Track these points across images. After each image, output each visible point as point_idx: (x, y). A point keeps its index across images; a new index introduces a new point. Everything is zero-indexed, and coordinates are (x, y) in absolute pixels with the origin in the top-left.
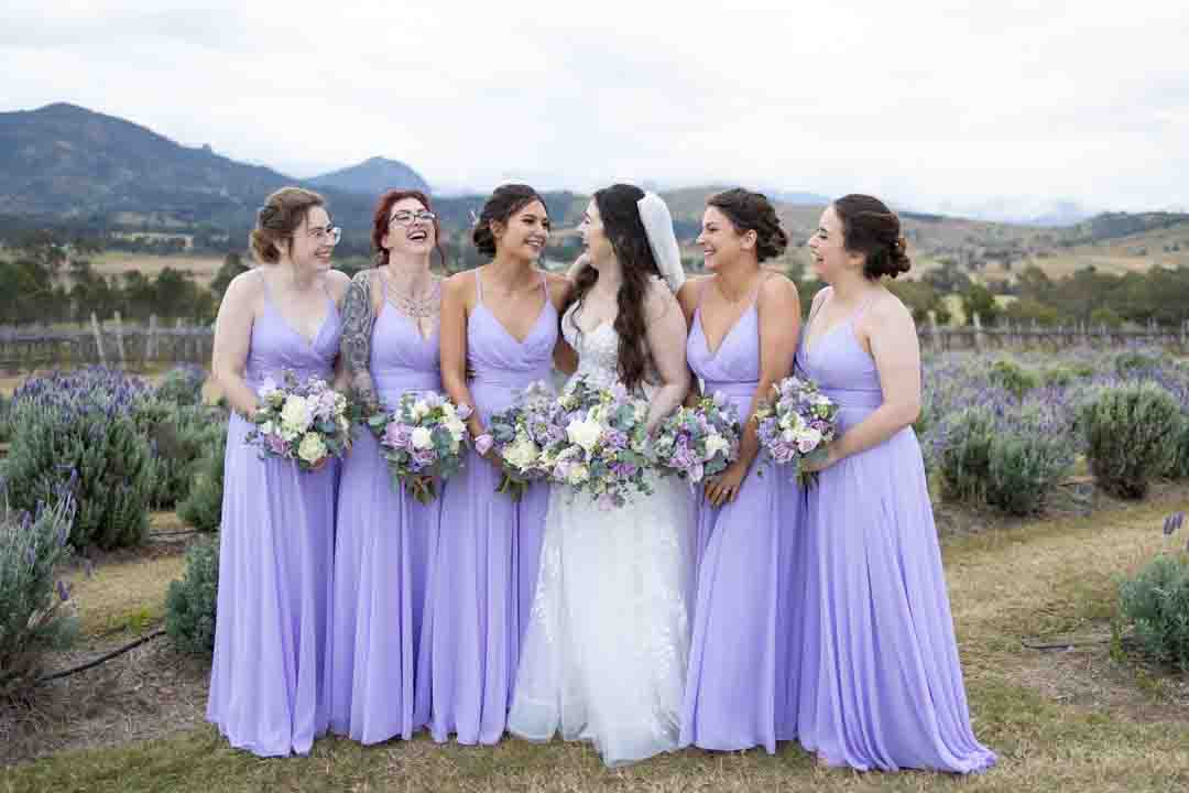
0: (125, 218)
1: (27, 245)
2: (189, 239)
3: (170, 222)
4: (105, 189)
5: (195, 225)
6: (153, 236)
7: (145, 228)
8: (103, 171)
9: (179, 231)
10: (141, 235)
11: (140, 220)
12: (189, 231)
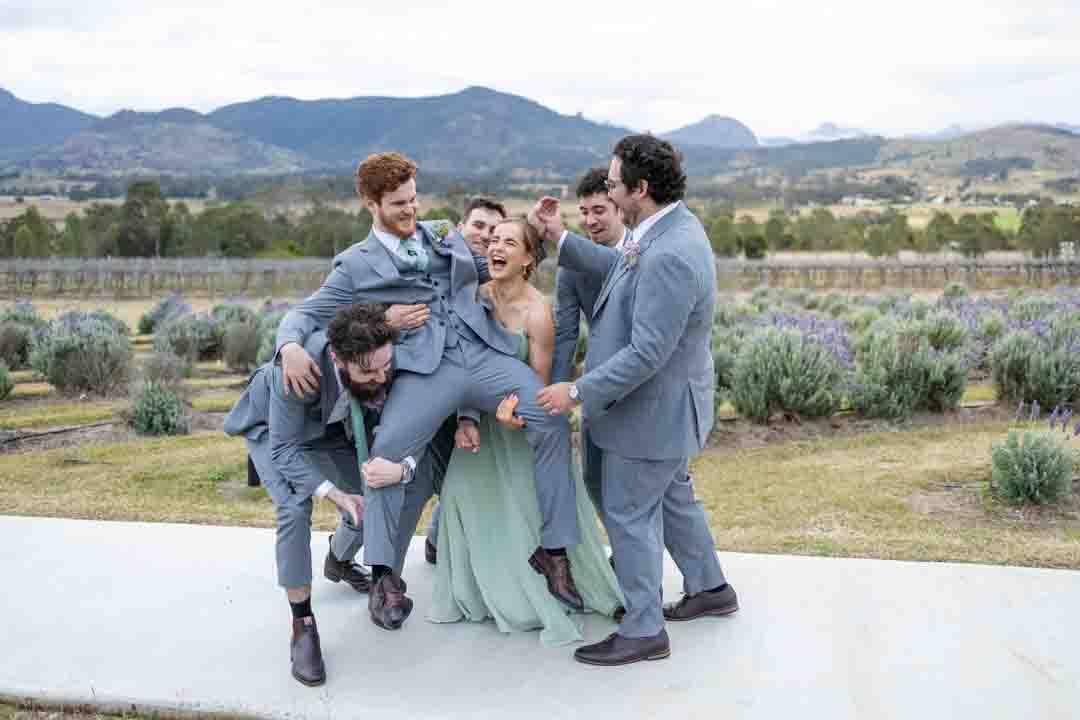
0: (519, 173)
1: (449, 196)
2: (565, 188)
3: (553, 176)
4: (505, 152)
5: (569, 177)
6: (540, 186)
7: (533, 180)
8: (503, 139)
9: (558, 182)
10: (530, 185)
11: (528, 174)
12: (565, 182)
